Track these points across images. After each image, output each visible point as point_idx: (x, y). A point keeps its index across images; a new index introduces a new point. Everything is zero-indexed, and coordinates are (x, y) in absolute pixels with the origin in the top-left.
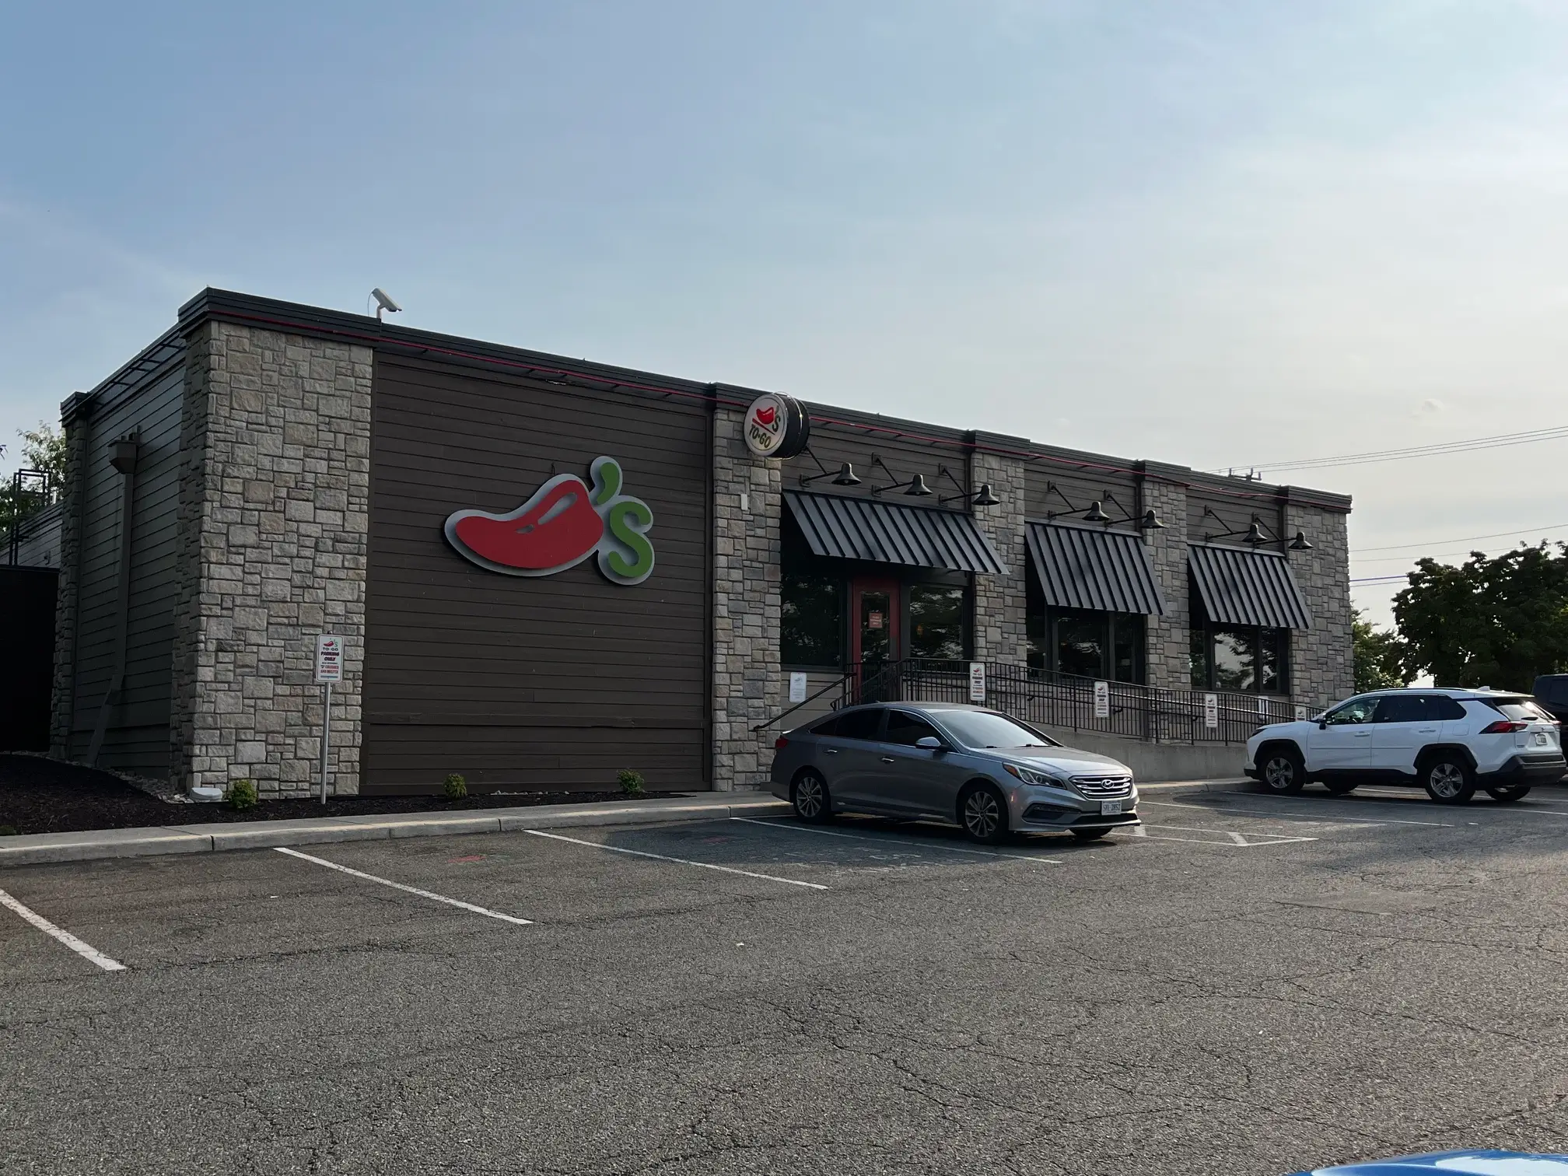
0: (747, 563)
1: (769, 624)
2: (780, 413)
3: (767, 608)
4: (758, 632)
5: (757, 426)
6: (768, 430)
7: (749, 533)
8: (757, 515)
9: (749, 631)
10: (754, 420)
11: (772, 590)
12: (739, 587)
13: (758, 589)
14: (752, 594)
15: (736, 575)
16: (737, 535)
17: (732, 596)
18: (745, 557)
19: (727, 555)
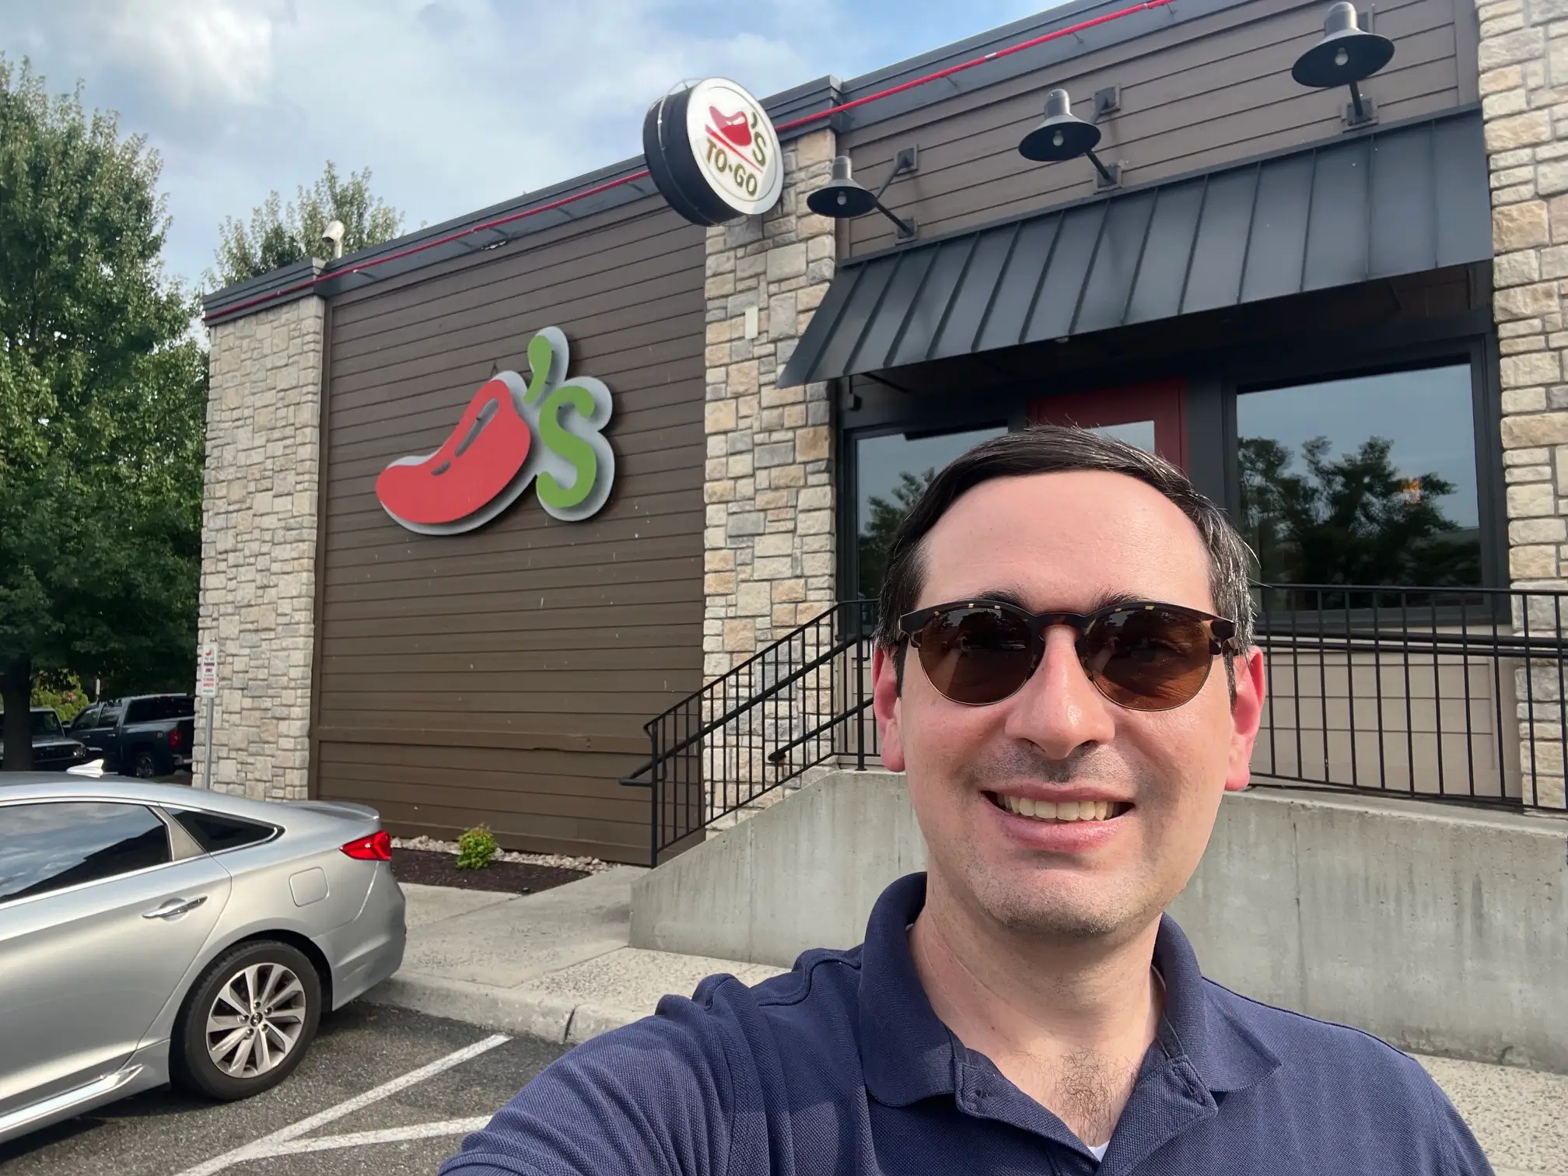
0: (758, 438)
1: (805, 548)
2: (760, 128)
3: (801, 517)
4: (783, 567)
5: (720, 145)
6: (746, 160)
7: (764, 379)
8: (780, 340)
9: (764, 569)
10: (708, 129)
11: (812, 480)
12: (745, 487)
13: (782, 482)
14: (770, 495)
15: (741, 465)
16: (741, 389)
17: (733, 507)
18: (756, 426)
19: (725, 433)
